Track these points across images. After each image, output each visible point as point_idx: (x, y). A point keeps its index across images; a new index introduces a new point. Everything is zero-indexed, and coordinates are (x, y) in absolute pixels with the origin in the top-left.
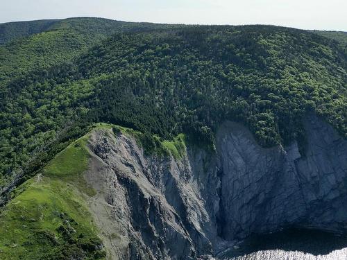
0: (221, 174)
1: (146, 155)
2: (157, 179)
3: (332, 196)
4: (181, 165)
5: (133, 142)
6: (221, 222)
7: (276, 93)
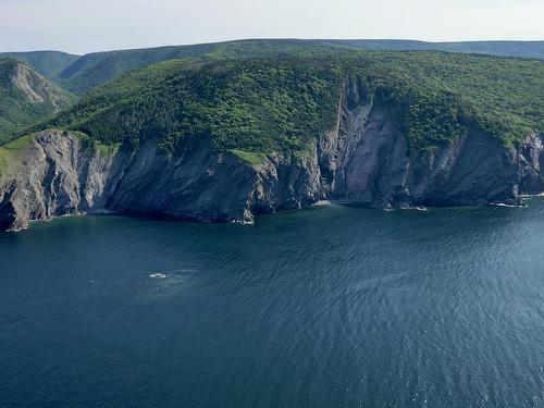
0: (127, 171)
1: (80, 151)
2: (79, 166)
3: (187, 192)
4: (103, 162)
5: (77, 141)
6: (110, 200)
7: (199, 118)
